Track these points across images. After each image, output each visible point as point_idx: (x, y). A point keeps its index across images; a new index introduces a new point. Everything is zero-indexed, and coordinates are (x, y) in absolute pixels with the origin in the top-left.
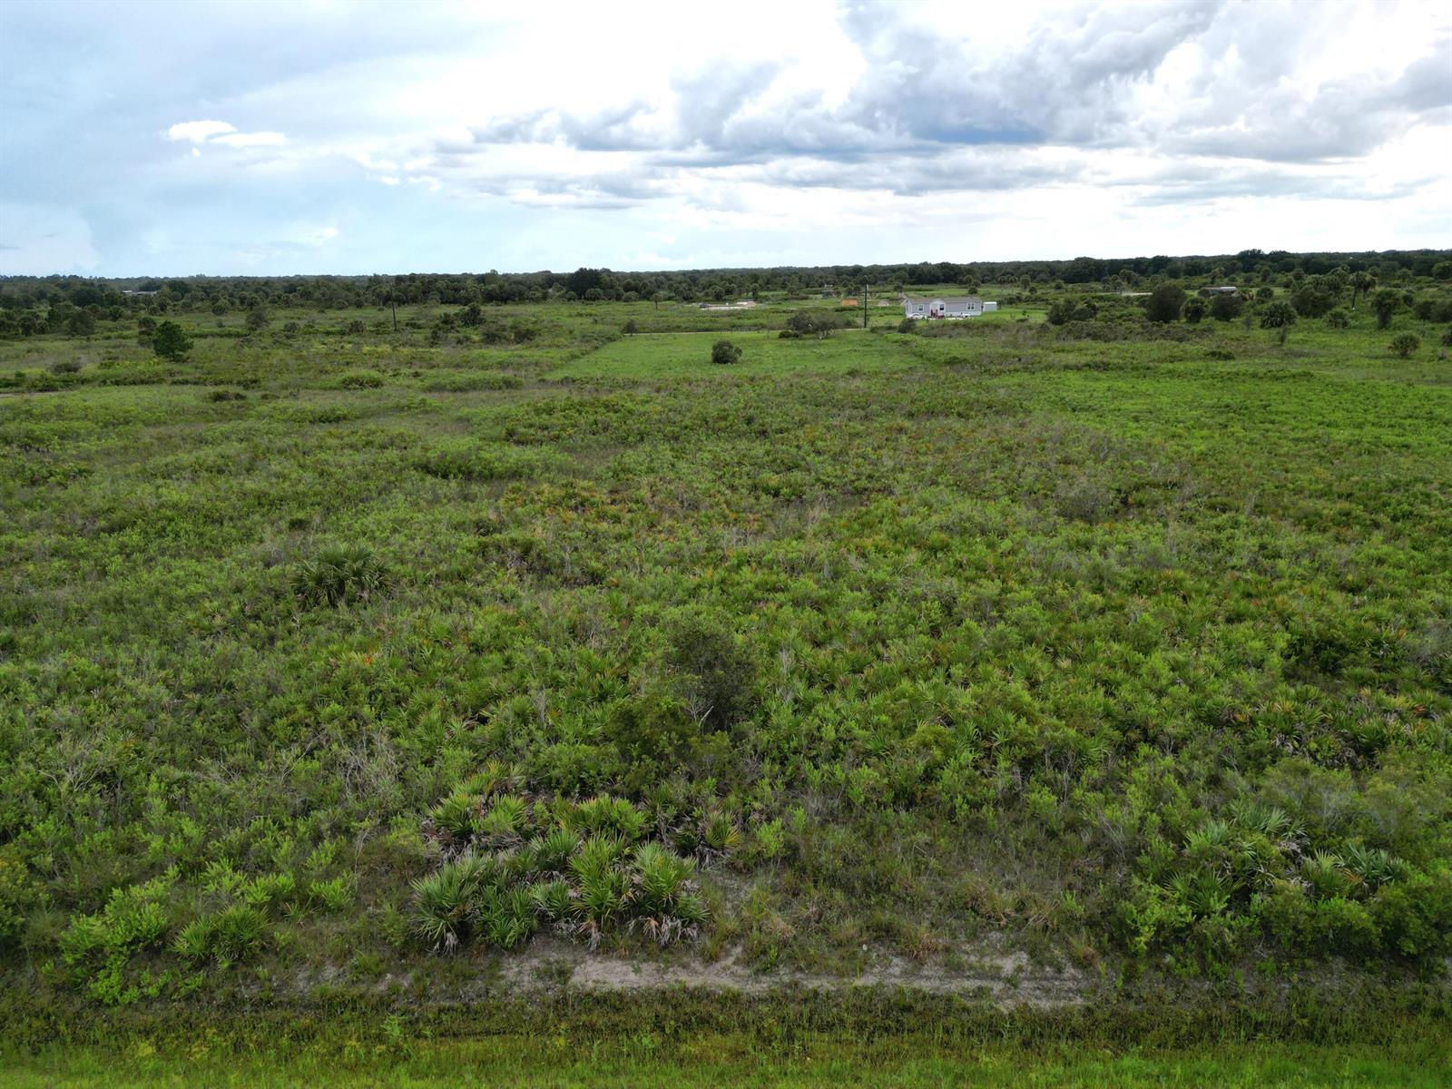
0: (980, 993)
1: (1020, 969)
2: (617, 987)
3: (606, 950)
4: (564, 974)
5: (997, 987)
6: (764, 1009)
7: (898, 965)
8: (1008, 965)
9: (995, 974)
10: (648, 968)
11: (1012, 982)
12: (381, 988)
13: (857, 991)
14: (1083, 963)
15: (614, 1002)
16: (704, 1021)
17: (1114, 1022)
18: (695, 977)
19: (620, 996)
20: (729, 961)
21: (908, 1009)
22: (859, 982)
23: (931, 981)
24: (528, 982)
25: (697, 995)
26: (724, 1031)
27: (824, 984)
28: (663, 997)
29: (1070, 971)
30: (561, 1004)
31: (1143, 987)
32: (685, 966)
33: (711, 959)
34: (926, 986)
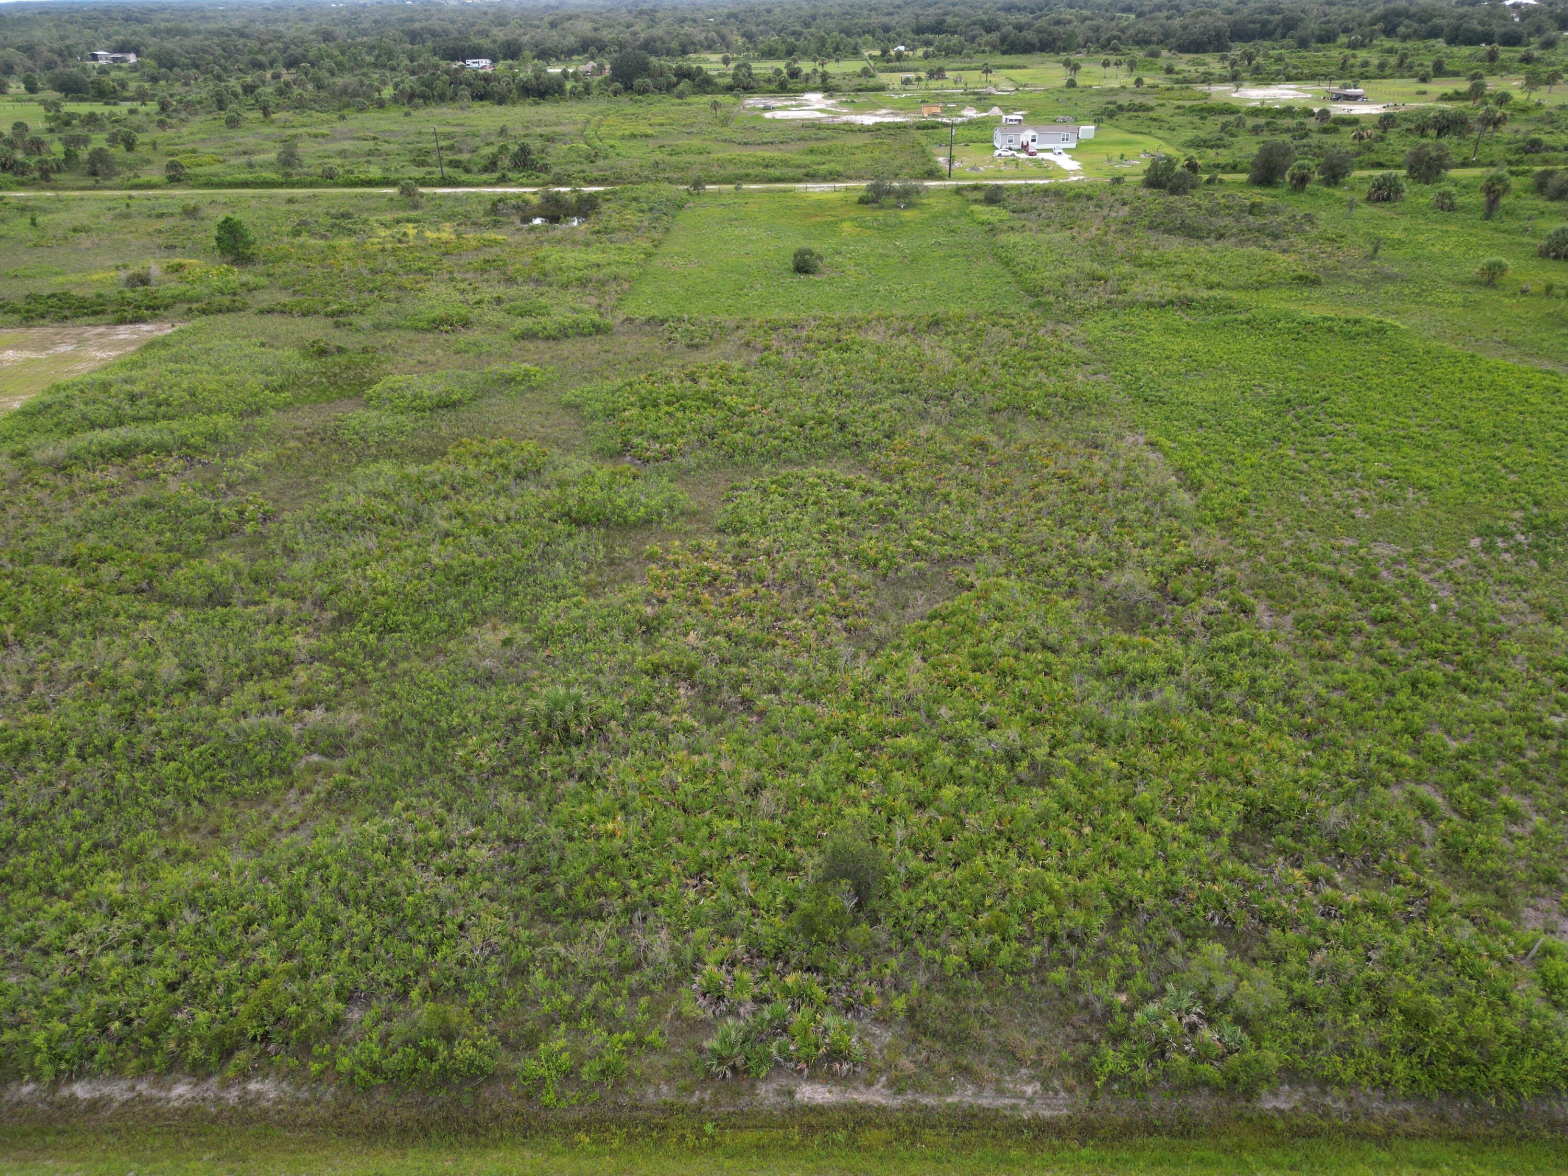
0: (1014, 1107)
1: (1035, 1093)
2: (820, 1101)
3: (811, 1078)
4: (791, 1094)
5: (1023, 1103)
6: (899, 1115)
7: (971, 1089)
8: (1029, 1090)
9: (1022, 1096)
10: (836, 1089)
11: (1031, 1101)
12: (694, 1100)
13: (948, 1105)
14: (1070, 1090)
15: (819, 1110)
16: (869, 1122)
17: (1082, 1124)
18: (860, 1096)
19: (822, 1106)
20: (878, 1086)
21: (974, 1116)
22: (949, 1100)
23: (987, 1100)
24: (773, 1099)
25: (862, 1107)
26: (879, 1127)
27: (929, 1100)
28: (845, 1107)
29: (1062, 1094)
30: (791, 1109)
31: (1099, 1104)
32: (856, 1089)
33: (869, 1084)
34: (984, 1102)
